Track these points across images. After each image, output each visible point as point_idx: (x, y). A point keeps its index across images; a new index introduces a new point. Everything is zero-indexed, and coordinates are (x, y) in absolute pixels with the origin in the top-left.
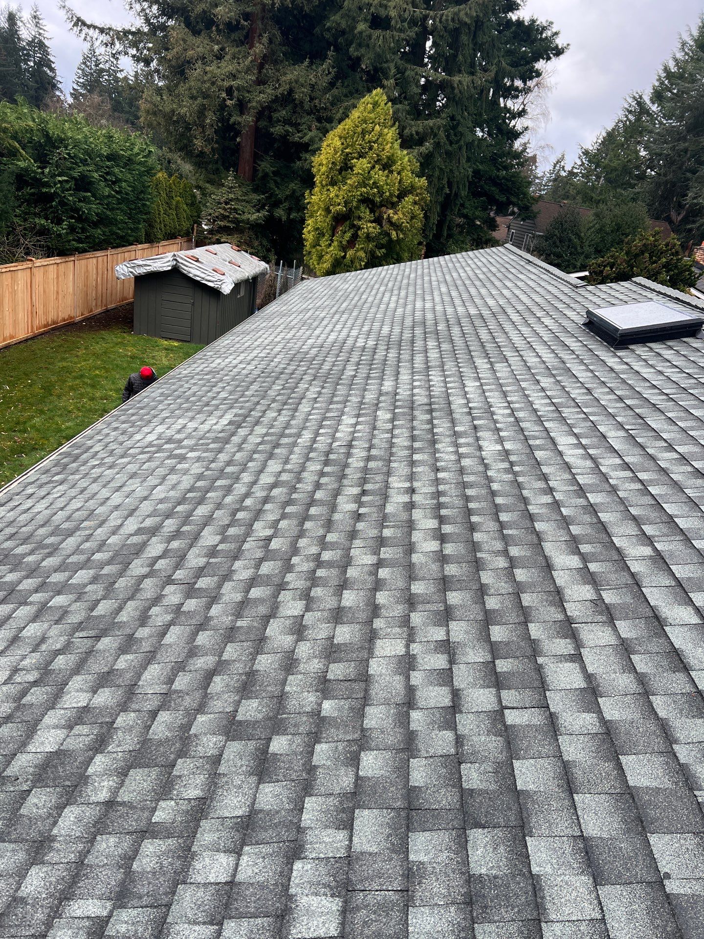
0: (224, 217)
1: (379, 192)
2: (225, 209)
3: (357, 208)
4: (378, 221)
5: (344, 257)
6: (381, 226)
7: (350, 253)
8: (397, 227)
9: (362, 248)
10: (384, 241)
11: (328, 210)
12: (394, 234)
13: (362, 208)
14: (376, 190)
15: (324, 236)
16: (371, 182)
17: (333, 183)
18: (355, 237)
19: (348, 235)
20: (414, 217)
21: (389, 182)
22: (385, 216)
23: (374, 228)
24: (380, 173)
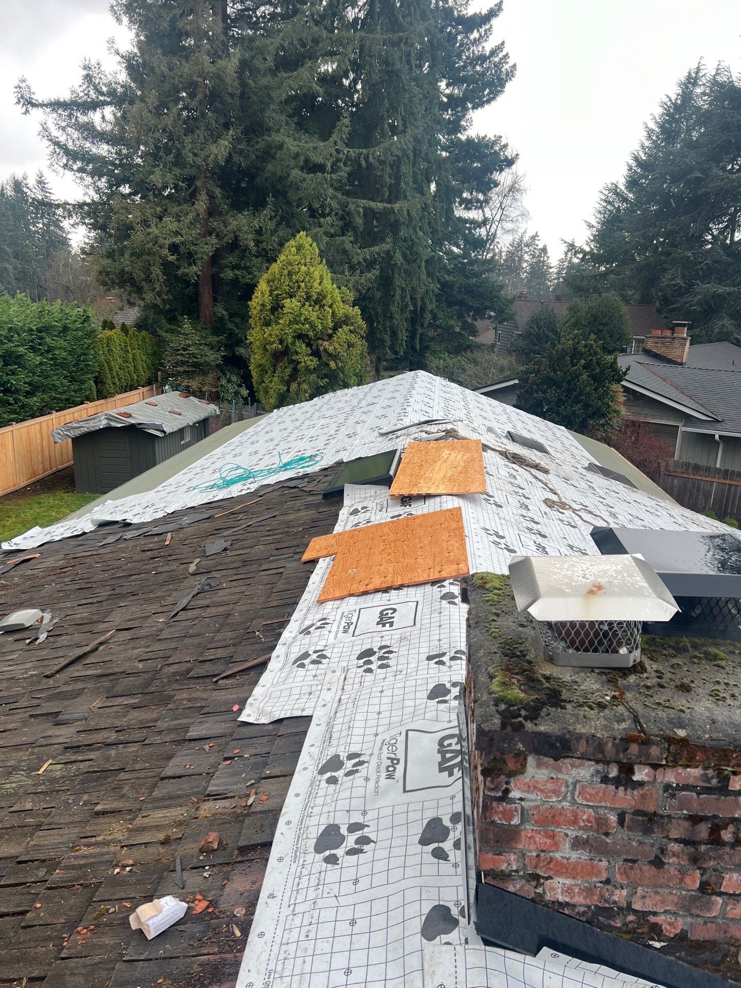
0: (184, 363)
1: (311, 326)
2: (182, 355)
3: (293, 343)
4: (316, 353)
5: (288, 390)
6: (320, 358)
7: (294, 386)
8: (335, 357)
9: (304, 381)
10: (325, 371)
11: (266, 350)
12: (332, 365)
13: (297, 343)
14: (307, 326)
15: (267, 372)
16: (302, 318)
17: (267, 324)
18: (295, 370)
19: (288, 371)
20: (350, 345)
21: (321, 316)
22: (321, 348)
23: (312, 361)
24: (310, 309)
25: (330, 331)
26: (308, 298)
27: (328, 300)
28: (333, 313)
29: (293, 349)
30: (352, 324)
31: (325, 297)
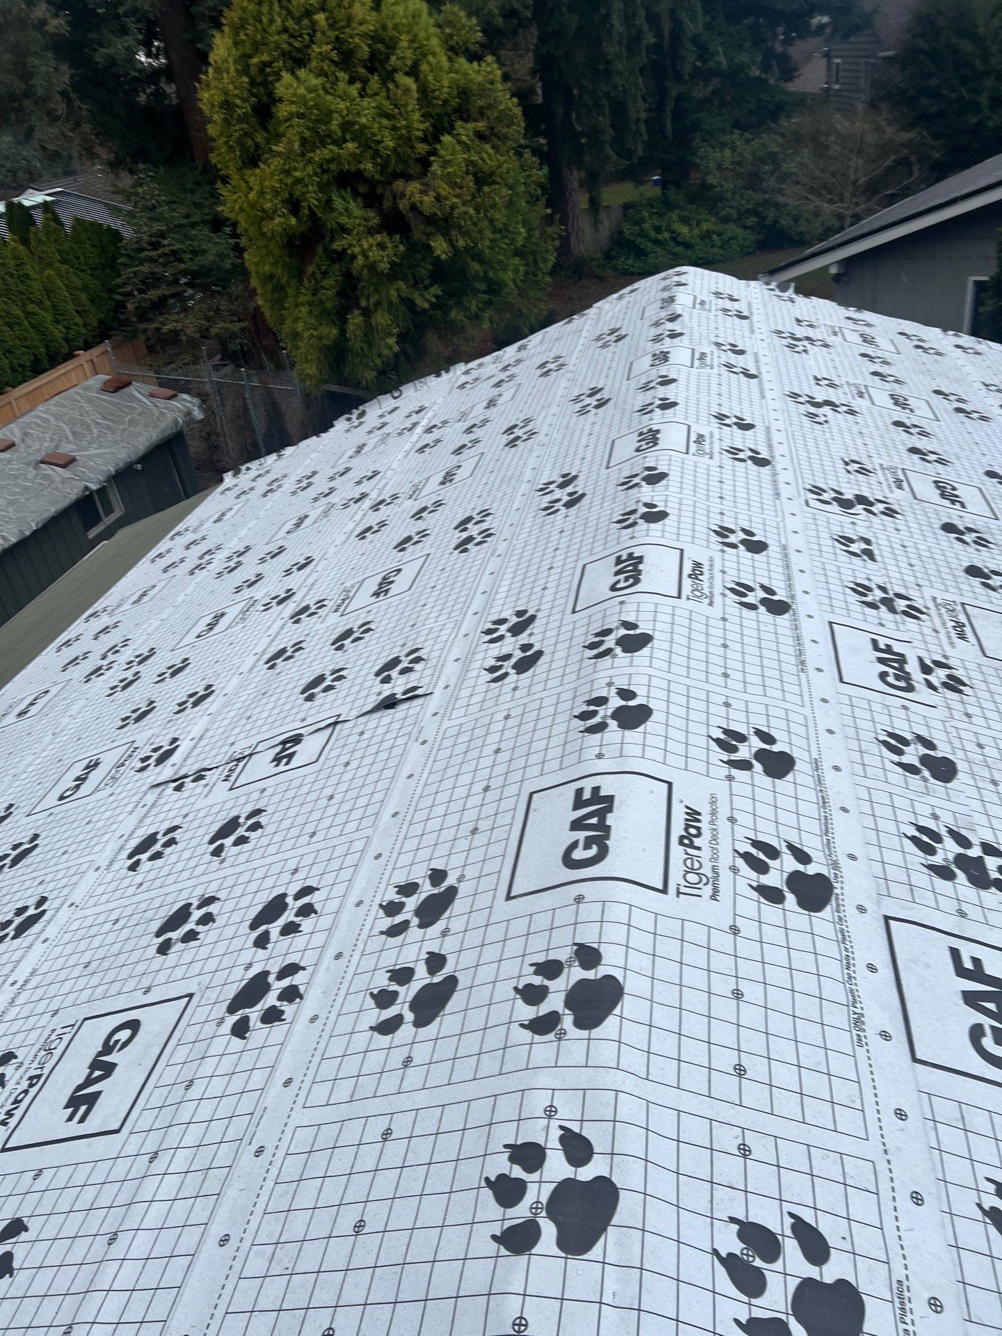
1: (365, 145)
3: (327, 205)
4: (394, 223)
5: (343, 332)
6: (403, 233)
7: (355, 320)
8: (443, 223)
9: (378, 303)
10: (424, 268)
11: (264, 235)
12: (440, 247)
13: (338, 203)
19: (333, 283)
20: (482, 179)
21: (388, 107)
22: (403, 205)
23: (382, 246)
24: (354, 90)
25: (422, 148)
26: (346, 58)
27: (404, 53)
28: (424, 90)
29: (330, 220)
30: (482, 113)
31: (392, 45)
